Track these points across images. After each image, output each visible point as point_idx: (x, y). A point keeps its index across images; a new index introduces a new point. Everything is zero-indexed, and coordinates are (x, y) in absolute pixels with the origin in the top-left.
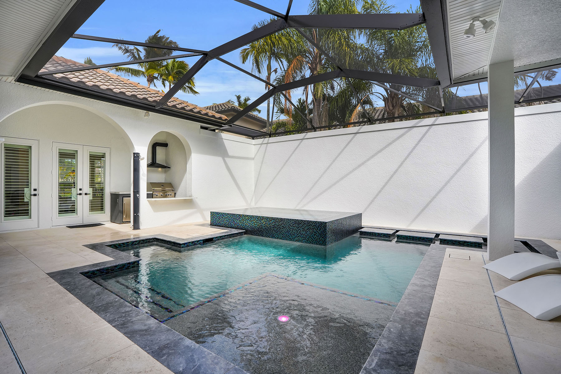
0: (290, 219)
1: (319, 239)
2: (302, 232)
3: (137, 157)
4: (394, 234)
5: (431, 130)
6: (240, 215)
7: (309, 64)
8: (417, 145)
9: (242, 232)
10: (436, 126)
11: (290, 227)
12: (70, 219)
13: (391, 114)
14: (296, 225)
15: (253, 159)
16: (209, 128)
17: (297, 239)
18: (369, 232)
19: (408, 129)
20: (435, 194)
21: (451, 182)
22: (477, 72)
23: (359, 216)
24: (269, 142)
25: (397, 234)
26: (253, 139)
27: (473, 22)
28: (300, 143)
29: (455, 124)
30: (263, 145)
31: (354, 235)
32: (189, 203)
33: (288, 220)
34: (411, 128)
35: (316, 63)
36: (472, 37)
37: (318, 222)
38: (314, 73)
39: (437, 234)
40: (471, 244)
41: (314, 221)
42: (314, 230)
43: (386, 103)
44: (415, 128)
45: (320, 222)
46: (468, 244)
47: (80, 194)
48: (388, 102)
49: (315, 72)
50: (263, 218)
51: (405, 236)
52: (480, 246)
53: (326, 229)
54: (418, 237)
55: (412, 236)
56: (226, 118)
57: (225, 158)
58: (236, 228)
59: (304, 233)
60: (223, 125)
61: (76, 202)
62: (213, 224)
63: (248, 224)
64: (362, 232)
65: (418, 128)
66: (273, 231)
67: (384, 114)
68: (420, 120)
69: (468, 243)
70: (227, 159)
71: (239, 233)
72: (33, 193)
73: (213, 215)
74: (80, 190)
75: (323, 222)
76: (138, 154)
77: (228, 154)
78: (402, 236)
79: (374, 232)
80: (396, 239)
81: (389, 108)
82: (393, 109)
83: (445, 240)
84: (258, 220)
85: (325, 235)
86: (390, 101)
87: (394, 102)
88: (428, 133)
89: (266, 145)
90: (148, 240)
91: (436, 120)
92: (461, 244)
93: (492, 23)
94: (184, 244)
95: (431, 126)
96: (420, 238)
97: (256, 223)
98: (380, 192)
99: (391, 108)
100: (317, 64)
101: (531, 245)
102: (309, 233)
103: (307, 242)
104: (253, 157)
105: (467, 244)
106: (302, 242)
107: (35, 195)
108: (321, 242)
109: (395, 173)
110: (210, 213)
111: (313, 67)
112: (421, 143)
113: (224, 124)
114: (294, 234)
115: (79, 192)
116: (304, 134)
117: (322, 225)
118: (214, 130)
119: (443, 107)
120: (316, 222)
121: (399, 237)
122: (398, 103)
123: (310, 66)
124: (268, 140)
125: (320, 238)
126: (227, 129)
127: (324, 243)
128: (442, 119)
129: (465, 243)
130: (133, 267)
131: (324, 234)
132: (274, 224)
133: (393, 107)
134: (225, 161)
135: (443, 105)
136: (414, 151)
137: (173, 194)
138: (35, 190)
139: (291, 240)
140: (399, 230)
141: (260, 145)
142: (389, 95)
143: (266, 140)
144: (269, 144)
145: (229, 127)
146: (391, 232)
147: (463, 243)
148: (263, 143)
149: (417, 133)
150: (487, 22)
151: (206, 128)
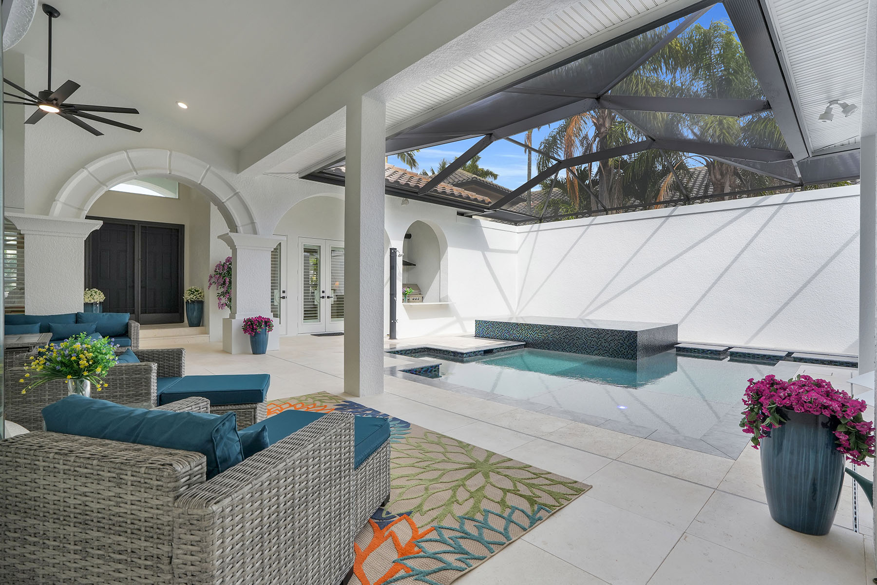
0: (588, 328)
1: (627, 352)
2: (603, 344)
3: (393, 252)
4: (725, 351)
5: (781, 210)
6: (517, 324)
7: (593, 119)
9: (522, 345)
10: (789, 205)
11: (588, 337)
12: (313, 326)
13: (719, 186)
15: (517, 252)
16: (466, 213)
17: (596, 352)
18: (689, 348)
20: (787, 299)
22: (846, 142)
23: (675, 327)
24: (540, 229)
25: (730, 351)
26: (516, 224)
27: (830, 105)
28: (585, 231)
29: (819, 202)
30: (531, 233)
31: (668, 351)
32: (444, 308)
33: (584, 330)
34: (748, 209)
35: (604, 117)
36: (828, 121)
37: (626, 332)
38: (600, 130)
39: (789, 352)
41: (620, 330)
42: (621, 341)
43: (710, 170)
44: (757, 208)
45: (629, 331)
47: (323, 297)
49: (603, 130)
50: (550, 327)
51: (742, 353)
53: (636, 340)
54: (761, 355)
55: (752, 354)
56: (489, 200)
57: (485, 252)
58: (512, 340)
59: (607, 344)
60: (485, 210)
61: (318, 306)
62: (478, 335)
63: (531, 336)
64: (679, 348)
65: (762, 208)
66: (564, 343)
67: (707, 187)
68: (763, 198)
70: (487, 254)
71: (519, 345)
72: (282, 295)
73: (479, 324)
74: (323, 292)
75: (633, 331)
76: (396, 249)
77: (488, 246)
78: (737, 353)
79: (697, 347)
80: (729, 358)
81: (715, 177)
82: (722, 178)
83: (801, 358)
84: (542, 330)
85: (635, 347)
87: (724, 169)
88: (777, 215)
89: (536, 232)
90: (419, 350)
91: (790, 197)
93: (854, 107)
94: (466, 353)
95: (781, 205)
96: (765, 356)
97: (540, 333)
98: (704, 296)
99: (718, 177)
100: (606, 117)
102: (613, 344)
103: (611, 356)
104: (517, 249)
106: (603, 356)
107: (284, 298)
108: (630, 356)
109: (726, 270)
110: (475, 322)
111: (600, 123)
112: (766, 229)
113: (489, 209)
114: (593, 346)
115: (322, 295)
116: (591, 218)
117: (631, 336)
118: (471, 217)
119: (800, 178)
120: (624, 331)
121: (734, 354)
122: (731, 170)
123: (595, 121)
124: (539, 227)
125: (629, 352)
126: (491, 215)
127: (634, 357)
128: (799, 195)
130: (434, 371)
131: (634, 345)
132: (565, 334)
133: (721, 175)
134: (485, 255)
135: (799, 176)
136: (755, 240)
137: (421, 299)
138: (284, 292)
139: (588, 353)
140: (733, 346)
141: (527, 233)
143: (536, 226)
144: (540, 232)
145: (494, 212)
146: (722, 349)
147: (829, 363)
148: (532, 230)
149: (759, 216)
150: (847, 105)
151: (462, 214)
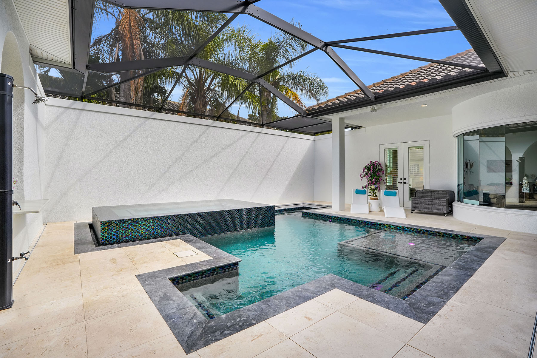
2: (256, 218)
5: (259, 136)
13: (200, 112)
14: (250, 213)
15: (45, 129)
17: (250, 227)
19: (247, 132)
24: (86, 109)
42: (266, 214)
62: (108, 243)
63: (192, 225)
66: (225, 225)
84: (204, 217)
95: (259, 133)
102: (261, 218)
103: (260, 226)
117: (272, 209)
125: (270, 221)
127: (273, 224)
131: (273, 216)
148: (73, 107)
149: (252, 136)
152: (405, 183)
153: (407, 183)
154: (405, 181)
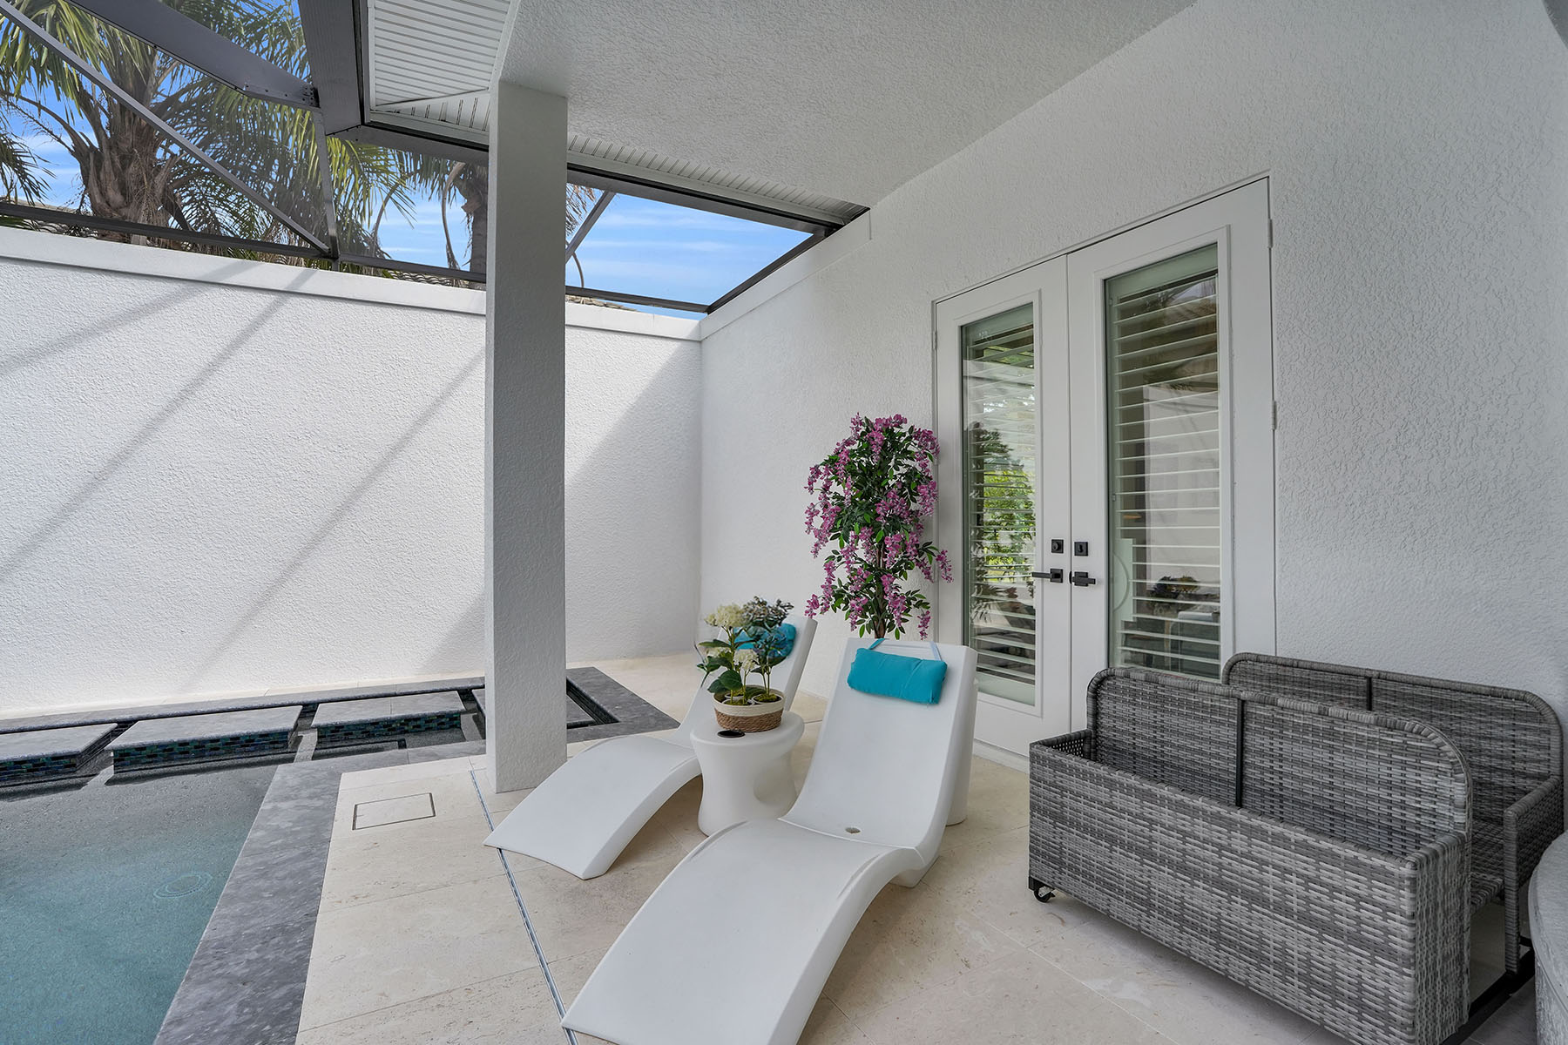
4: (96, 748)
5: (282, 310)
8: (223, 357)
10: (306, 300)
19: (182, 285)
21: (356, 508)
25: (117, 743)
34: (198, 286)
39: (305, 705)
40: (427, 722)
43: (88, 169)
46: (419, 726)
48: (98, 168)
51: (159, 746)
52: (455, 722)
65: (231, 292)
69: (418, 723)
80: (105, 774)
83: (337, 728)
86: (107, 163)
88: (270, 321)
91: (302, 279)
92: (394, 729)
95: (283, 295)
101: (581, 688)
105: (414, 727)
119: (333, 238)
121: (128, 754)
129: (407, 725)
140: (135, 716)
142: (104, 144)
147: (401, 724)
149: (224, 310)
152: (1082, 579)
153: (1093, 582)
154: (1080, 564)
